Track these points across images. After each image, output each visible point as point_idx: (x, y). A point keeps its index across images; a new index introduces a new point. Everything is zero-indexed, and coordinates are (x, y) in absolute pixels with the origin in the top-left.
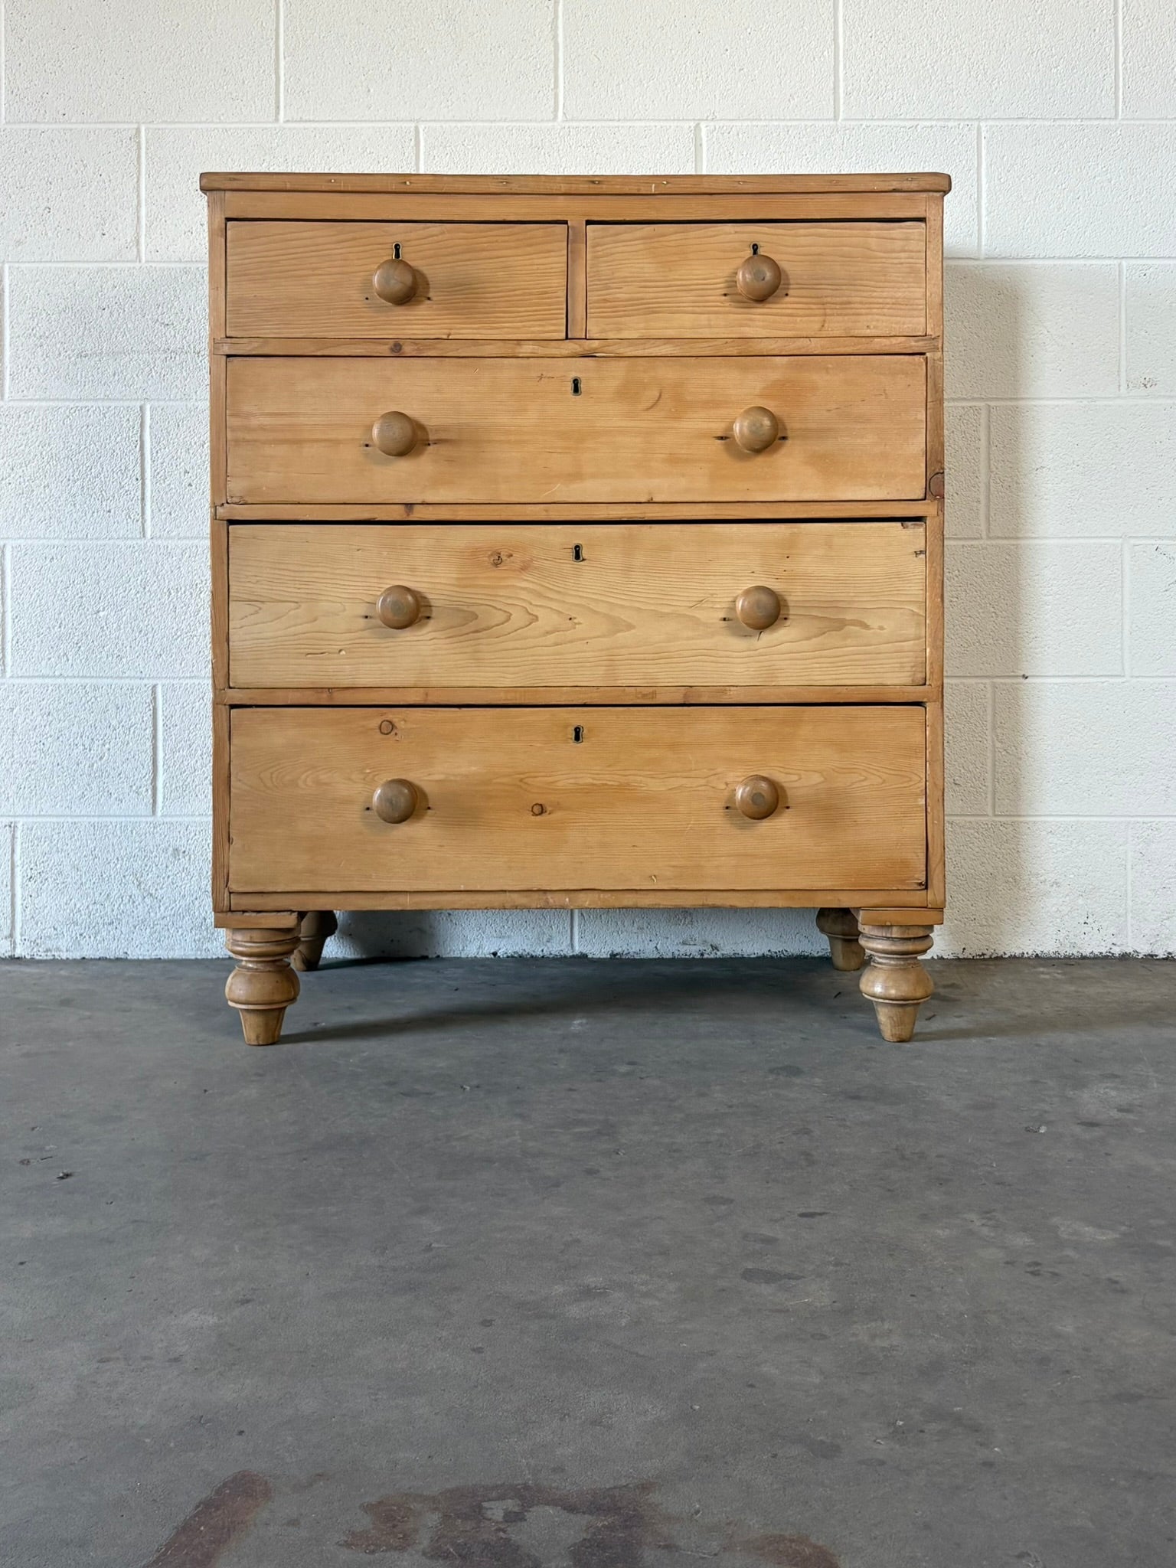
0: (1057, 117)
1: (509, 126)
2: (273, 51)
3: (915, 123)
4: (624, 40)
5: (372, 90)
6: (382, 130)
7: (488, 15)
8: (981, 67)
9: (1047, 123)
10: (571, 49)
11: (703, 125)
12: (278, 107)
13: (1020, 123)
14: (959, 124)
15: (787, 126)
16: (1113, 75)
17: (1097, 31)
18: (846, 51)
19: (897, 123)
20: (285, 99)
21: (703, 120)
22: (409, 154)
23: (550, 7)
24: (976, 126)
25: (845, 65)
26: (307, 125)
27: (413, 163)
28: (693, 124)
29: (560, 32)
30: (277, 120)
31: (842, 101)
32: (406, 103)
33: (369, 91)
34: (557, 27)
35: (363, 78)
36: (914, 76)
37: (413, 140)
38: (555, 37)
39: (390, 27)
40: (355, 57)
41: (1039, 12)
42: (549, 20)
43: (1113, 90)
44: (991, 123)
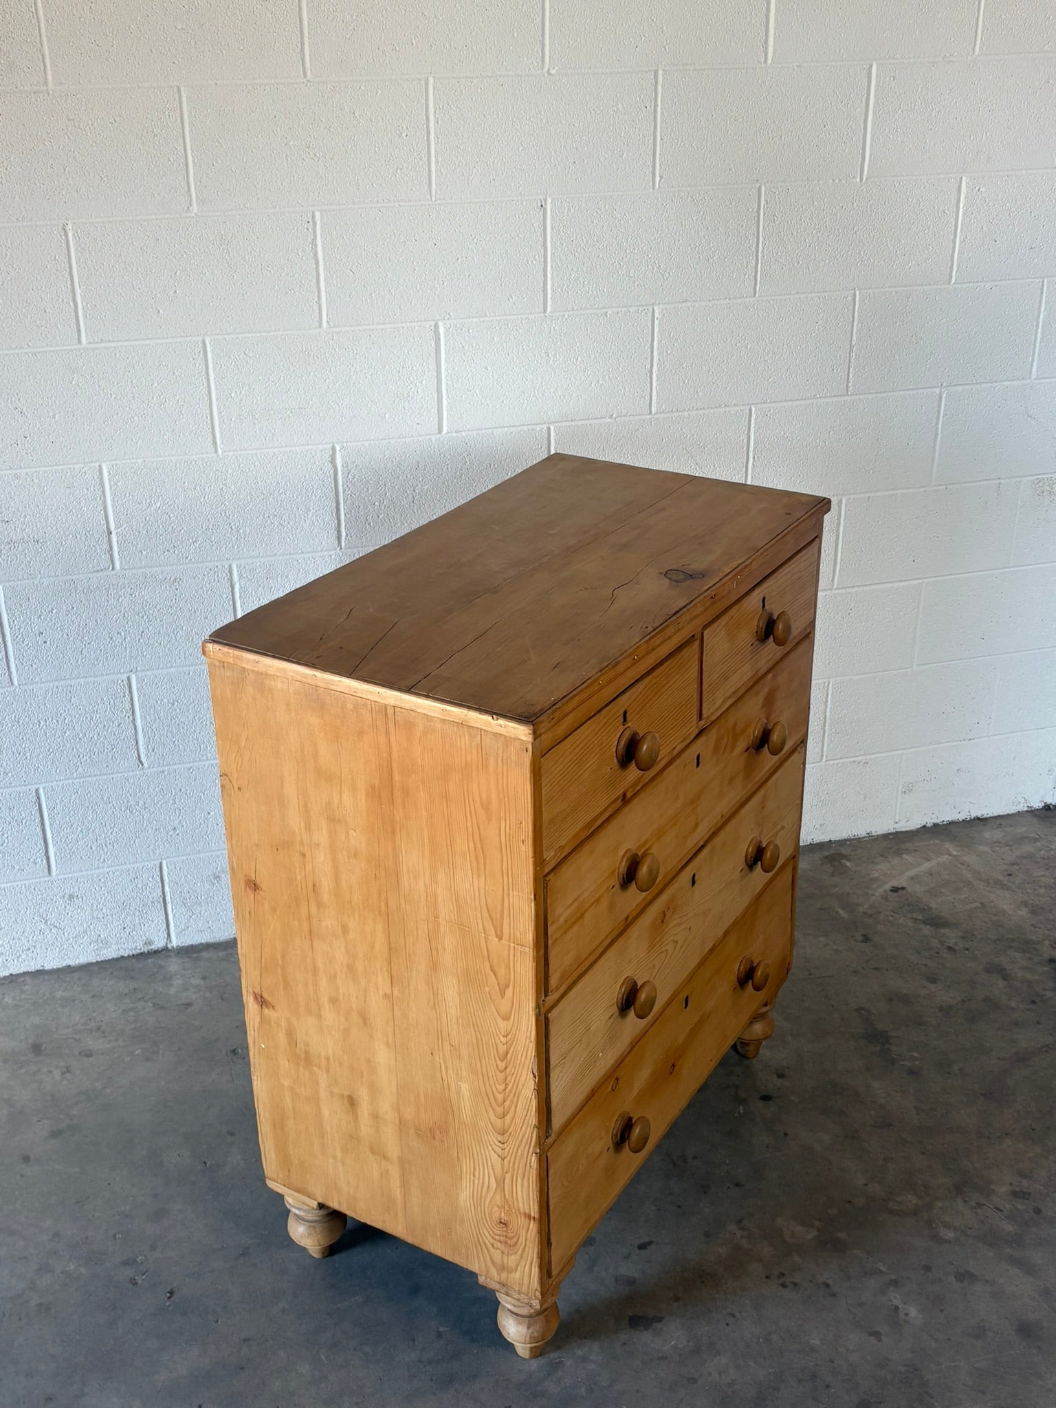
0: (711, 298)
1: (283, 335)
2: (69, 282)
3: (605, 310)
4: (374, 255)
5: (161, 311)
6: (174, 344)
7: (256, 239)
8: (657, 262)
9: (704, 304)
10: (330, 265)
11: (440, 324)
12: (79, 331)
13: (684, 304)
14: (638, 310)
15: (507, 320)
16: (754, 262)
17: (744, 226)
18: (553, 254)
19: (592, 311)
20: (85, 324)
21: (440, 320)
22: (200, 364)
23: (310, 229)
24: (651, 310)
25: (552, 266)
26: (108, 345)
27: (204, 372)
28: (432, 323)
29: (320, 249)
30: (80, 342)
31: (549, 296)
32: (192, 321)
33: (159, 312)
34: (316, 245)
35: (152, 301)
36: (605, 272)
37: (201, 352)
38: (316, 254)
39: (172, 254)
40: (143, 282)
41: (701, 213)
42: (309, 240)
43: (753, 274)
44: (662, 306)
